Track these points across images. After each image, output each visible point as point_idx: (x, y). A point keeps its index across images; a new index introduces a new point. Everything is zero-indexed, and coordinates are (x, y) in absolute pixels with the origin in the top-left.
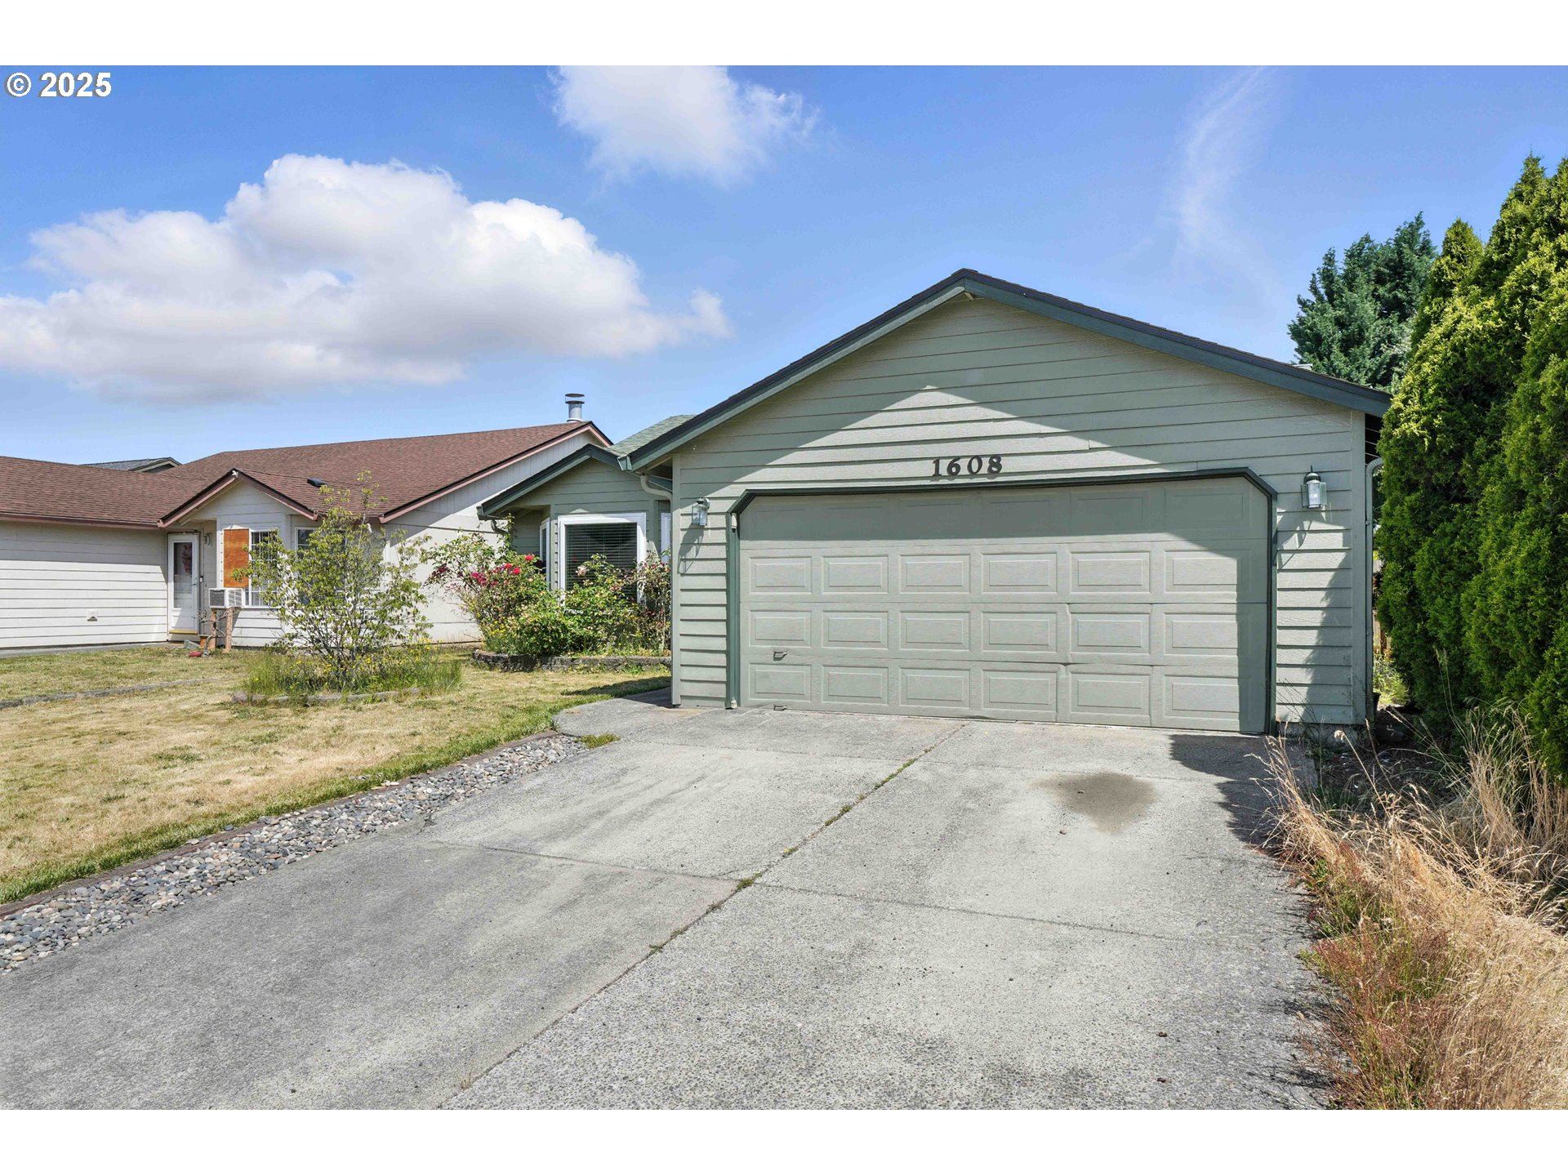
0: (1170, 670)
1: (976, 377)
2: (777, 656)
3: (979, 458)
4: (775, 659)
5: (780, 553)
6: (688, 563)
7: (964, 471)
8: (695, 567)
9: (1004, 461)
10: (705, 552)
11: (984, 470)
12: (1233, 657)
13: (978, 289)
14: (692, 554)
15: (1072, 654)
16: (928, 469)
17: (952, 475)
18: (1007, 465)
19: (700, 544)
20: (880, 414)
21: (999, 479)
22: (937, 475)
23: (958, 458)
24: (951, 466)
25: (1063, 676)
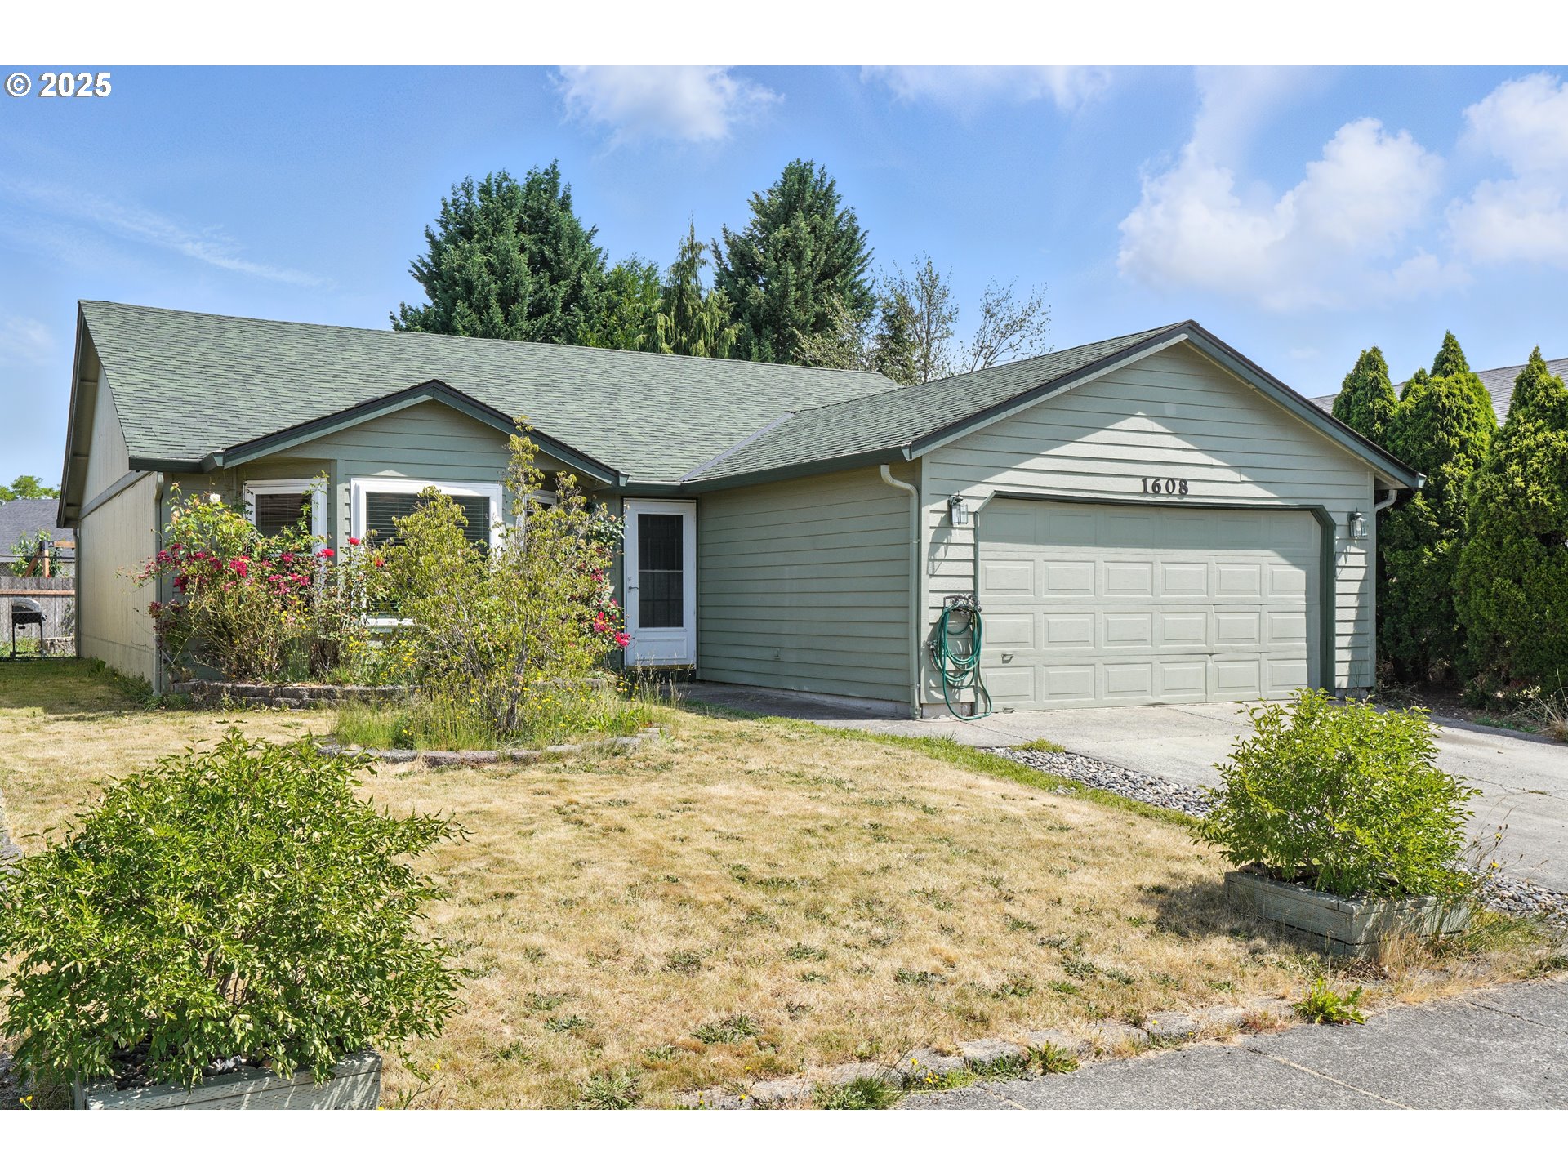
0: (1273, 655)
1: (1170, 410)
2: (1006, 658)
3: (1172, 480)
4: (1004, 662)
5: (1015, 556)
6: (937, 563)
7: (1163, 491)
8: (944, 568)
9: (1189, 485)
10: (953, 552)
11: (1176, 492)
12: (1304, 644)
13: (1197, 340)
14: (940, 554)
15: (1217, 646)
16: (1136, 486)
17: (1156, 493)
18: (1193, 488)
19: (948, 544)
20: (1103, 432)
21: (1186, 500)
22: (1145, 492)
23: (1158, 479)
24: (1154, 485)
25: (1210, 664)
